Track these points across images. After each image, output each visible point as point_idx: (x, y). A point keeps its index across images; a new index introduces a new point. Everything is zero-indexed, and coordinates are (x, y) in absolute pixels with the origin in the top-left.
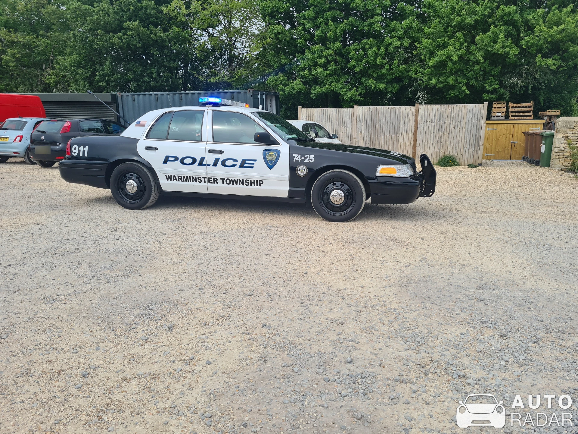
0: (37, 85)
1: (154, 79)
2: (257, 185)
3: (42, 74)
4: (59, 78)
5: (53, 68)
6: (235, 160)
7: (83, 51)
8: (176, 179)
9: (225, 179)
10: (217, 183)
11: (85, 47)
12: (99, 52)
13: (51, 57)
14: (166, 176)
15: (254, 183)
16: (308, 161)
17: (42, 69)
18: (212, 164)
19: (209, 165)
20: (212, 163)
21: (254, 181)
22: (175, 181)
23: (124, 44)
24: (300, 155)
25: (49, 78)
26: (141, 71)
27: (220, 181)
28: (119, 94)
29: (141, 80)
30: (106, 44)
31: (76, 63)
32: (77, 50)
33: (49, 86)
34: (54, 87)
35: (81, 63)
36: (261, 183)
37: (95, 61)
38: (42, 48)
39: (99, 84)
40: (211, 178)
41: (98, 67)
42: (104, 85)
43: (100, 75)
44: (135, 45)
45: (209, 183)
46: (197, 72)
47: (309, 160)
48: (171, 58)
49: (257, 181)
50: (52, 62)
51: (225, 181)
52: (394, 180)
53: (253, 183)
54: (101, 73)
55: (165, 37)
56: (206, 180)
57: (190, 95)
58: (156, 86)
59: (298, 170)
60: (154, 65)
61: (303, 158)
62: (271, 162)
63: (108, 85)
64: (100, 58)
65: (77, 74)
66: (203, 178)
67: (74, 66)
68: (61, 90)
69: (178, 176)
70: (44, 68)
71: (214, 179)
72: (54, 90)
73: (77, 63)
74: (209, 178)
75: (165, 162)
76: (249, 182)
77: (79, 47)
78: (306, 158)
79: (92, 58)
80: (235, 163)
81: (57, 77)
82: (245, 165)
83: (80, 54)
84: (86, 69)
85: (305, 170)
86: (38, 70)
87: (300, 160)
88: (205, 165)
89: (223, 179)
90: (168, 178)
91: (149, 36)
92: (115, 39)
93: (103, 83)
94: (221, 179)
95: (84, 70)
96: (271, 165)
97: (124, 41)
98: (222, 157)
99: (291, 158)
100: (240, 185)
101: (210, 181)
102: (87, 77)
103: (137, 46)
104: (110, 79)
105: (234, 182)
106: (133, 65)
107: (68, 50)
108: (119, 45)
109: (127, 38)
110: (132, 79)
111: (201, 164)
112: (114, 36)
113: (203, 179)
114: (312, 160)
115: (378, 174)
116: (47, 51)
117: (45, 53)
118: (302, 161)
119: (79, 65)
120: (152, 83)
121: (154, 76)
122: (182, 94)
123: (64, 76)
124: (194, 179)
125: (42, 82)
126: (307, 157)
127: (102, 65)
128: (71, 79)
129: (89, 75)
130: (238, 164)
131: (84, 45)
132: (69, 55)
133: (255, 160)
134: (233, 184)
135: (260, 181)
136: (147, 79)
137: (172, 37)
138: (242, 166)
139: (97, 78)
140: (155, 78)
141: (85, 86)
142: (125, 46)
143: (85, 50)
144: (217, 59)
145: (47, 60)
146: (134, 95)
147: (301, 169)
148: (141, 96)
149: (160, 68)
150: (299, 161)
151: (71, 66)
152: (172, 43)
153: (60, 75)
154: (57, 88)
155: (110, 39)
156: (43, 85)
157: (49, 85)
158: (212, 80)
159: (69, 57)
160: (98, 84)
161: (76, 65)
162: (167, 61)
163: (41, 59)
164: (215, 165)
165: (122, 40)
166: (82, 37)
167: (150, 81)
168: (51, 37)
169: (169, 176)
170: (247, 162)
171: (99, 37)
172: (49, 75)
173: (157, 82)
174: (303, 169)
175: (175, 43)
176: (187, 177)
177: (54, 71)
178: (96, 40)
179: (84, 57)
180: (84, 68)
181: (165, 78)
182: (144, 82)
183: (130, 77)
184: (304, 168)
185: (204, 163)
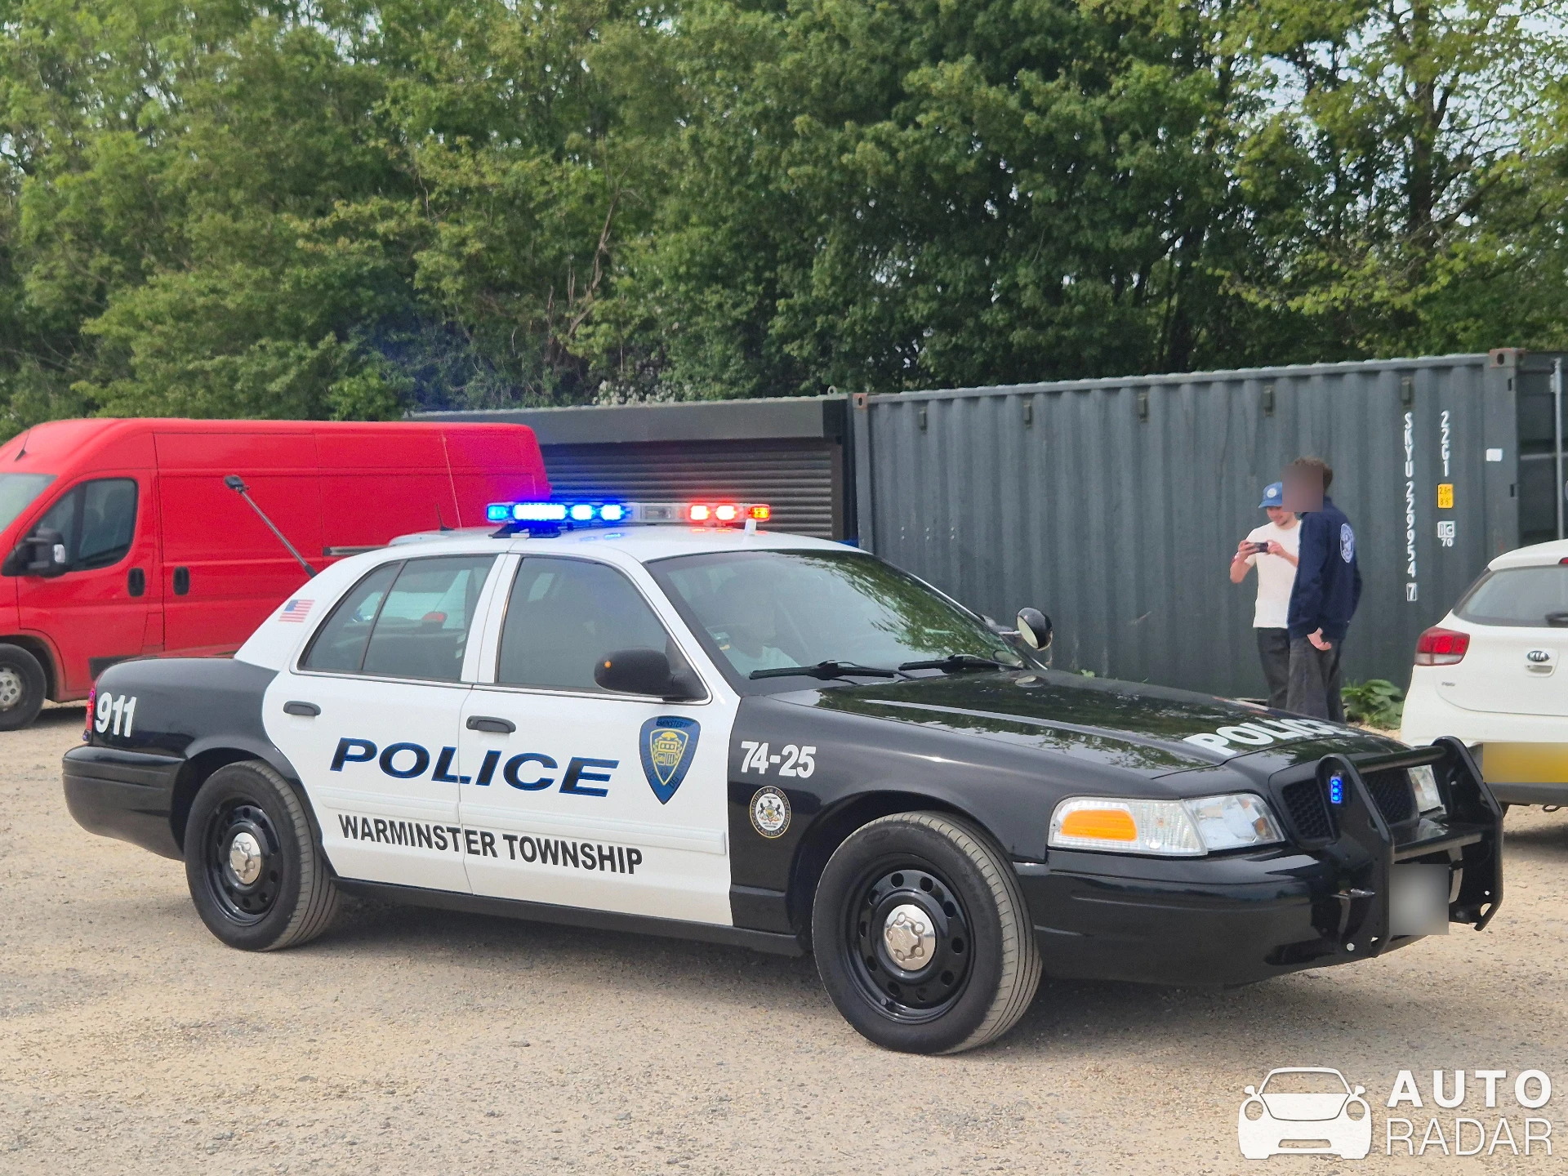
0: (538, 368)
1: (1026, 316)
2: (622, 870)
3: (563, 317)
4: (626, 332)
5: (607, 291)
6: (549, 763)
7: (728, 210)
8: (370, 834)
9: (515, 838)
10: (494, 854)
11: (740, 193)
12: (791, 208)
13: (601, 245)
14: (340, 817)
15: (611, 858)
16: (792, 773)
17: (561, 294)
18: (475, 778)
19: (466, 780)
20: (475, 773)
21: (611, 849)
22: (368, 839)
23: (900, 167)
24: (765, 746)
25: (588, 336)
26: (971, 281)
27: (501, 845)
28: (860, 400)
29: (970, 322)
30: (825, 172)
31: (696, 264)
32: (706, 205)
33: (584, 371)
34: (601, 373)
35: (717, 261)
36: (633, 858)
37: (776, 247)
38: (567, 206)
39: (787, 349)
40: (474, 833)
41: (784, 273)
42: (805, 353)
43: (790, 308)
44: (949, 168)
45: (471, 851)
46: (1240, 268)
47: (794, 767)
48: (1114, 211)
49: (620, 850)
50: (606, 261)
51: (516, 844)
52: (1124, 868)
53: (606, 858)
54: (798, 299)
55: (1088, 119)
56: (461, 837)
57: (1186, 390)
58: (1038, 348)
59: (758, 808)
60: (1033, 246)
61: (776, 759)
62: (665, 772)
63: (825, 351)
64: (800, 233)
65: (697, 310)
66: (449, 830)
67: (688, 277)
68: (631, 383)
69: (377, 822)
70: (571, 289)
71: (483, 835)
72: (603, 386)
73: (702, 265)
74: (468, 833)
75: (337, 764)
76: (595, 854)
77: (716, 193)
78: (785, 759)
79: (765, 236)
80: (547, 773)
81: (619, 325)
82: (582, 783)
83: (716, 222)
84: (735, 287)
85: (782, 809)
86: (546, 302)
87: (762, 767)
88: (453, 779)
89: (511, 839)
90: (348, 826)
91: (1015, 121)
92: (865, 148)
93: (801, 347)
94: (505, 837)
95: (727, 292)
96: (665, 785)
97: (901, 155)
98: (508, 747)
99: (736, 756)
100: (565, 864)
101: (474, 847)
102: (737, 322)
103: (960, 169)
104: (833, 327)
105: (548, 851)
106: (938, 255)
107: (670, 207)
108: (878, 172)
109: (915, 142)
110: (930, 317)
111: (441, 774)
112: (860, 137)
113: (449, 836)
114: (805, 767)
115: (1058, 839)
116: (588, 218)
117: (580, 227)
118: (774, 769)
119: (711, 273)
120: (1017, 336)
121: (1028, 298)
122: (1145, 387)
123: (648, 324)
124: (424, 836)
125: (558, 353)
126: (790, 754)
127: (803, 261)
128: (673, 334)
129: (749, 313)
130: (558, 775)
131: (733, 182)
132: (677, 228)
133: (613, 764)
134: (544, 861)
135: (630, 852)
136: (992, 316)
137: (1122, 114)
138: (569, 786)
139: (778, 324)
140: (1033, 311)
141: (725, 364)
142: (906, 176)
143: (737, 204)
144: (1346, 191)
145: (585, 257)
146: (925, 402)
147: (766, 804)
148: (957, 405)
149: (1059, 258)
150: (762, 771)
151: (677, 278)
152: (1124, 138)
153: (632, 318)
154: (613, 378)
155: (843, 149)
156: (562, 363)
157: (584, 363)
158: (1310, 303)
159: (673, 236)
160: (779, 350)
161: (695, 270)
162: (1094, 225)
163: (562, 254)
164: (485, 778)
165: (893, 152)
166: (730, 150)
167: (1011, 326)
168: (611, 157)
169: (348, 818)
170: (586, 769)
171: (796, 146)
172: (587, 322)
173: (1040, 327)
174: (775, 805)
175: (1135, 137)
176: (402, 825)
177: (609, 303)
178: (785, 157)
179: (733, 233)
180: (727, 282)
181: (1079, 308)
182: (983, 330)
183: (919, 310)
184: (778, 801)
185: (450, 772)
